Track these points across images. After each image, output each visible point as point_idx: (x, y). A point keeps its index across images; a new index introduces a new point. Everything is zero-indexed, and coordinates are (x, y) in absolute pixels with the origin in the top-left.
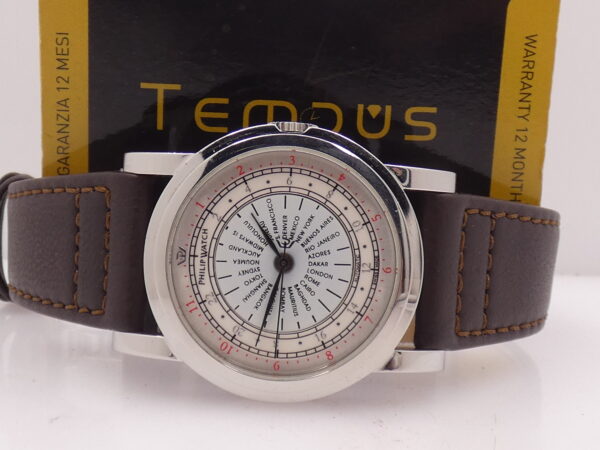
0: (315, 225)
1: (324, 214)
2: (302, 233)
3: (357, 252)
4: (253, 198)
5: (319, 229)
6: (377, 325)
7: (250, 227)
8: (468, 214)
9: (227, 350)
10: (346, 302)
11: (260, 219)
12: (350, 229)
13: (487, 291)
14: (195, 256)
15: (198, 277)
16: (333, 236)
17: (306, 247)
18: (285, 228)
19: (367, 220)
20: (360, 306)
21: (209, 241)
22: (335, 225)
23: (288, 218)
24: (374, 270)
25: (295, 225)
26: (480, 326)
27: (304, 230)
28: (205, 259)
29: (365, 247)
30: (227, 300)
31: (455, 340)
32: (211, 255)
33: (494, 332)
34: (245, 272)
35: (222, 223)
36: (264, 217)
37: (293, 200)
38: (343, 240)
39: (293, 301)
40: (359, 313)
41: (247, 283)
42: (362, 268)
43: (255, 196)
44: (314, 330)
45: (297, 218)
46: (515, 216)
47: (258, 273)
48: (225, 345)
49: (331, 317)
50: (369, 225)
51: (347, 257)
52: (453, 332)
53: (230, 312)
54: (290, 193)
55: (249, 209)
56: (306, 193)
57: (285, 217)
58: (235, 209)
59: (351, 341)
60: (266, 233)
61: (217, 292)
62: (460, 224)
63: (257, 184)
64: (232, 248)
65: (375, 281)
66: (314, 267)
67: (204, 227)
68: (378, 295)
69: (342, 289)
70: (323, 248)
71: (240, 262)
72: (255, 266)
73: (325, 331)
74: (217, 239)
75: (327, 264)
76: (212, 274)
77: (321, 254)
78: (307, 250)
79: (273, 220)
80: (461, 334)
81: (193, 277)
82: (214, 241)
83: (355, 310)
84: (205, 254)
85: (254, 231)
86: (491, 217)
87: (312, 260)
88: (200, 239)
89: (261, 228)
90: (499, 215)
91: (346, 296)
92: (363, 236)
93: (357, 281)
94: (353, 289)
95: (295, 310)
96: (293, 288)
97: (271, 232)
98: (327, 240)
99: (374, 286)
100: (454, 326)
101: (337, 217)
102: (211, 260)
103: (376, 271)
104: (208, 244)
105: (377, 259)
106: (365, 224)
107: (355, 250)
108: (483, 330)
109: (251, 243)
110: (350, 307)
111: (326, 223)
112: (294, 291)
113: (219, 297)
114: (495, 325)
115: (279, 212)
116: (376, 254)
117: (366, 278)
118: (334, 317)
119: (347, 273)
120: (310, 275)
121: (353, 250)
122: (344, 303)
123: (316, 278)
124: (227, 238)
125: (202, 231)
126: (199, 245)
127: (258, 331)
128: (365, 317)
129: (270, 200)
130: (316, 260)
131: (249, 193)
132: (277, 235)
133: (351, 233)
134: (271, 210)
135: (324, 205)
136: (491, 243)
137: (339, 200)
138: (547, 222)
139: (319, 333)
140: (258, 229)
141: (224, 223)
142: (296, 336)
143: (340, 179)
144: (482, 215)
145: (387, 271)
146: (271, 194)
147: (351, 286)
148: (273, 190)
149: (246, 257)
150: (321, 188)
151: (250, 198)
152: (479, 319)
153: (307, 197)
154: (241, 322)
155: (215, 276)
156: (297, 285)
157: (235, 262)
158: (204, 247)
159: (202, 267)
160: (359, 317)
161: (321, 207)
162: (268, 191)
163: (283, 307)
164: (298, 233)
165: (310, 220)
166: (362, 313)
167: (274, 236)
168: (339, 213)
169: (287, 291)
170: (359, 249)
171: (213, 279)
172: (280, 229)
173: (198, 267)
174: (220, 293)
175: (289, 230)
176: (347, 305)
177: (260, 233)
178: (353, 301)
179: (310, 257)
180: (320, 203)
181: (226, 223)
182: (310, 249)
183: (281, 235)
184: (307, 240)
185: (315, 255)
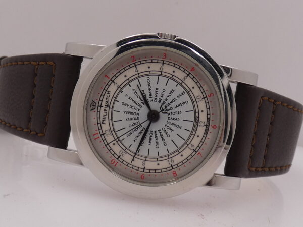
0: (174, 95)
1: (180, 90)
2: (166, 100)
3: (197, 114)
4: (139, 76)
5: (177, 98)
6: (205, 159)
7: (136, 93)
8: (263, 100)
9: (114, 164)
10: (188, 143)
11: (142, 89)
12: (194, 100)
13: (267, 146)
14: (101, 107)
15: (102, 119)
16: (184, 103)
18: (156, 96)
19: (205, 96)
20: (196, 147)
21: (110, 98)
22: (186, 97)
23: (159, 90)
24: (206, 125)
25: (162, 95)
26: (261, 165)
27: (168, 98)
28: (107, 109)
29: (202, 111)
30: (117, 134)
31: (248, 172)
32: (111, 107)
33: (268, 169)
34: (130, 119)
35: (119, 89)
36: (145, 88)
37: (163, 80)
38: (190, 106)
39: (157, 139)
40: (194, 150)
41: (131, 126)
42: (199, 124)
43: (140, 74)
44: (167, 158)
45: (164, 90)
46: (286, 105)
47: (137, 121)
48: (113, 161)
49: (178, 151)
50: (206, 99)
51: (191, 116)
52: (247, 168)
53: (119, 142)
54: (161, 75)
55: (136, 82)
56: (171, 76)
57: (157, 89)
58: (128, 81)
59: (188, 166)
60: (145, 98)
61: (112, 129)
62: (257, 105)
63: (142, 68)
64: (124, 104)
65: (206, 132)
66: (171, 121)
67: (108, 90)
68: (207, 141)
69: (186, 135)
70: (177, 110)
71: (128, 113)
72: (136, 116)
73: (173, 159)
74: (116, 98)
75: (179, 119)
76: (110, 118)
77: (176, 113)
79: (150, 90)
80: (251, 169)
81: (99, 119)
82: (114, 99)
83: (192, 148)
84: (107, 106)
85: (138, 96)
86: (274, 104)
87: (171, 116)
88: (105, 97)
89: (142, 94)
90: (278, 103)
91: (188, 139)
92: (202, 105)
93: (196, 131)
94: (193, 136)
95: (157, 145)
96: (157, 132)
97: (148, 97)
98: (181, 105)
99: (205, 135)
100: (248, 164)
101: (188, 93)
102: (111, 110)
104: (110, 100)
105: (208, 119)
106: (204, 98)
107: (196, 113)
108: (262, 168)
109: (135, 102)
110: (190, 146)
111: (181, 95)
112: (158, 133)
113: (113, 132)
114: (269, 166)
115: (154, 86)
116: (209, 116)
117: (201, 130)
118: (180, 151)
119: (190, 126)
120: (168, 125)
121: (195, 113)
122: (187, 143)
123: (172, 127)
124: (121, 98)
125: (107, 92)
126: (104, 101)
127: (134, 155)
128: (198, 153)
129: (148, 79)
130: (173, 116)
131: (137, 73)
132: (151, 99)
133: (195, 103)
134: (149, 84)
135: (181, 84)
136: (272, 118)
137: (190, 82)
138: (300, 111)
139: (170, 160)
140: (140, 95)
141: (120, 89)
142: (156, 160)
143: (191, 70)
144: (269, 101)
145: (214, 127)
146: (150, 74)
147: (191, 134)
148: (152, 72)
149: (131, 110)
150: (180, 74)
151: (138, 75)
152: (260, 162)
153: (172, 78)
154: (124, 148)
155: (112, 120)
156: (160, 130)
157: (124, 112)
158: (107, 102)
159: (105, 114)
160: (195, 152)
161: (179, 85)
162: (149, 73)
163: (150, 142)
164: (163, 99)
165: (171, 92)
166: (197, 150)
167: (149, 99)
168: (189, 90)
169: (153, 133)
170: (198, 112)
171: (110, 121)
172: (153, 96)
173: (102, 113)
174: (114, 130)
175: (158, 97)
176: (188, 145)
177: (141, 97)
178: (192, 143)
179: (169, 114)
180: (178, 83)
181: (122, 89)
182: (170, 109)
183: (154, 99)
184: (169, 104)
185: (172, 113)
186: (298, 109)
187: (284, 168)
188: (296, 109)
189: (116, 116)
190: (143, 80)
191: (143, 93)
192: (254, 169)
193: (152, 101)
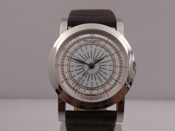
1: (108, 77)
2: (101, 71)
3: (96, 89)
4: (112, 55)
5: (103, 76)
7: (102, 55)
9: (63, 50)
12: (104, 86)
14: (92, 38)
15: (86, 40)
16: (101, 81)
17: (97, 73)
18: (103, 66)
20: (79, 91)
21: (97, 42)
22: (104, 81)
23: (106, 67)
24: (91, 94)
25: (104, 69)
27: (102, 72)
28: (92, 42)
29: (98, 91)
30: (79, 49)
32: (93, 43)
34: (88, 54)
35: (103, 46)
36: (106, 59)
37: (111, 68)
38: (100, 84)
39: (80, 69)
40: (77, 90)
41: (85, 55)
42: (91, 91)
44: (71, 76)
45: (106, 69)
47: (88, 58)
48: (65, 49)
49: (75, 82)
50: (105, 92)
51: (95, 86)
53: (75, 50)
54: (114, 67)
55: (108, 54)
56: (114, 72)
57: (106, 65)
58: (108, 50)
61: (81, 46)
63: (116, 57)
64: (96, 50)
66: (91, 76)
67: (102, 41)
68: (83, 96)
69: (84, 84)
70: (97, 78)
71: (91, 53)
72: (90, 57)
73: (71, 80)
74: (98, 45)
76: (87, 44)
77: (95, 77)
78: (96, 73)
79: (105, 62)
81: (86, 38)
82: (97, 44)
84: (93, 42)
85: (101, 56)
87: (93, 75)
88: (98, 40)
89: (102, 58)
91: (82, 86)
92: (101, 90)
93: (87, 89)
94: (84, 88)
95: (77, 70)
96: (84, 69)
97: (101, 61)
98: (100, 79)
99: (86, 95)
102: (92, 43)
103: (91, 95)
104: (96, 42)
105: (95, 95)
109: (97, 55)
111: (105, 78)
112: (83, 70)
113: (80, 47)
116: (96, 95)
117: (88, 92)
119: (89, 86)
120: (88, 74)
123: (88, 76)
124: (99, 48)
125: (100, 40)
126: (96, 40)
128: (76, 92)
129: (111, 60)
130: (93, 76)
132: (100, 63)
133: (102, 87)
134: (108, 61)
135: (111, 78)
137: (112, 82)
139: (70, 78)
140: (102, 57)
142: (69, 71)
143: (119, 82)
145: (91, 99)
149: (93, 54)
153: (113, 72)
154: (72, 54)
155: (86, 45)
156: (85, 70)
157: (91, 51)
158: (95, 41)
159: (89, 41)
160: (76, 90)
162: (114, 60)
163: (78, 66)
164: (101, 70)
165: (106, 73)
166: (77, 91)
167: (100, 62)
168: (108, 82)
169: (83, 67)
170: (97, 89)
171: (86, 44)
172: (102, 64)
173: (89, 40)
174: (81, 47)
175: (102, 67)
176: (79, 86)
177: (101, 58)
178: (81, 88)
179: (94, 74)
180: (111, 76)
181: (103, 47)
182: (97, 74)
183: (100, 65)
184: (99, 73)
185: (94, 75)
189: (89, 47)
190: (110, 58)
191: (103, 58)
193: (100, 64)
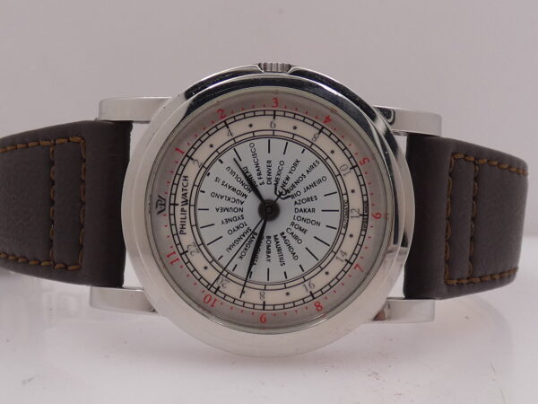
0: (301, 169)
1: (309, 158)
2: (288, 178)
3: (345, 197)
4: (235, 142)
5: (305, 173)
6: (368, 274)
7: (233, 173)
8: (455, 159)
9: (211, 303)
10: (335, 250)
11: (243, 164)
12: (337, 173)
13: (472, 239)
14: (175, 204)
15: (179, 226)
16: (320, 181)
17: (292, 193)
18: (269, 174)
19: (354, 164)
20: (349, 254)
21: (189, 188)
22: (321, 170)
23: (273, 163)
24: (363, 215)
25: (280, 170)
26: (466, 274)
27: (290, 175)
28: (186, 208)
29: (353, 191)
30: (210, 250)
31: (444, 289)
32: (193, 203)
33: (478, 280)
34: (228, 221)
35: (204, 170)
36: (247, 162)
37: (278, 145)
38: (330, 185)
39: (279, 250)
40: (348, 262)
41: (231, 232)
42: (350, 215)
43: (237, 140)
44: (302, 280)
45: (282, 163)
46: (495, 163)
47: (242, 221)
48: (208, 298)
49: (320, 266)
50: (356, 168)
51: (335, 202)
52: (442, 282)
53: (214, 263)
54: (274, 136)
55: (231, 154)
56: (291, 136)
57: (269, 162)
58: (216, 154)
59: (340, 290)
60: (249, 179)
61: (199, 242)
62: (447, 169)
63: (239, 128)
64: (214, 195)
65: (364, 227)
66: (301, 214)
67: (184, 174)
68: (368, 242)
69: (330, 236)
70: (310, 193)
71: (223, 210)
72: (239, 214)
73: (313, 281)
74: (199, 186)
75: (314, 210)
76: (193, 223)
77: (308, 200)
79: (257, 165)
80: (450, 282)
81: (173, 227)
82: (195, 188)
83: (344, 258)
84: (186, 202)
85: (237, 177)
86: (475, 163)
87: (299, 207)
88: (180, 187)
89: (245, 174)
90: (481, 162)
91: (335, 243)
92: (351, 181)
93: (346, 227)
94: (342, 236)
95: (281, 259)
96: (279, 237)
97: (255, 177)
98: (314, 185)
99: (363, 233)
100: (443, 274)
101: (324, 161)
102: (192, 208)
103: (365, 217)
104: (189, 192)
105: (366, 204)
106: (353, 168)
107: (343, 195)
108: (468, 278)
109: (234, 189)
110: (339, 255)
111: (312, 167)
112: (281, 239)
113: (202, 247)
114: (479, 273)
115: (263, 157)
116: (365, 198)
117: (355, 225)
118: (323, 266)
119: (335, 219)
120: (296, 222)
121: (341, 196)
122: (333, 251)
123: (303, 225)
124: (208, 185)
125: (182, 178)
126: (180, 193)
127: (243, 283)
128: (354, 265)
129: (252, 146)
130: (302, 206)
131: (231, 138)
132: (261, 181)
133: (339, 177)
134: (254, 155)
135: (310, 149)
136: (474, 190)
137: (325, 143)
138: (521, 171)
139: (307, 283)
140: (241, 175)
141: (205, 169)
143: (325, 122)
144: (466, 160)
145: (377, 216)
146: (254, 138)
147: (339, 233)
148: (256, 134)
149: (228, 205)
150: (307, 131)
151: (232, 142)
152: (464, 268)
153: (292, 140)
155: (196, 225)
156: (283, 233)
157: (217, 210)
158: (185, 195)
159: (183, 216)
160: (349, 265)
161: (306, 150)
162: (251, 135)
163: (269, 256)
164: (282, 178)
165: (295, 165)
166: (352, 261)
167: (258, 182)
168: (325, 157)
169: (273, 239)
170: (347, 194)
171: (195, 228)
172: (264, 175)
173: (179, 216)
174: (203, 243)
175: (274, 175)
176: (335, 253)
177: (243, 179)
178: (342, 248)
179: (296, 203)
180: (305, 147)
181: (207, 169)
182: (296, 195)
183: (266, 181)
184: (293, 186)
185: (301, 201)
186: (518, 169)
187: (506, 275)
188: (513, 170)
189: (203, 219)
190: (243, 149)
191: (245, 172)
192: (455, 282)
193: (263, 183)
